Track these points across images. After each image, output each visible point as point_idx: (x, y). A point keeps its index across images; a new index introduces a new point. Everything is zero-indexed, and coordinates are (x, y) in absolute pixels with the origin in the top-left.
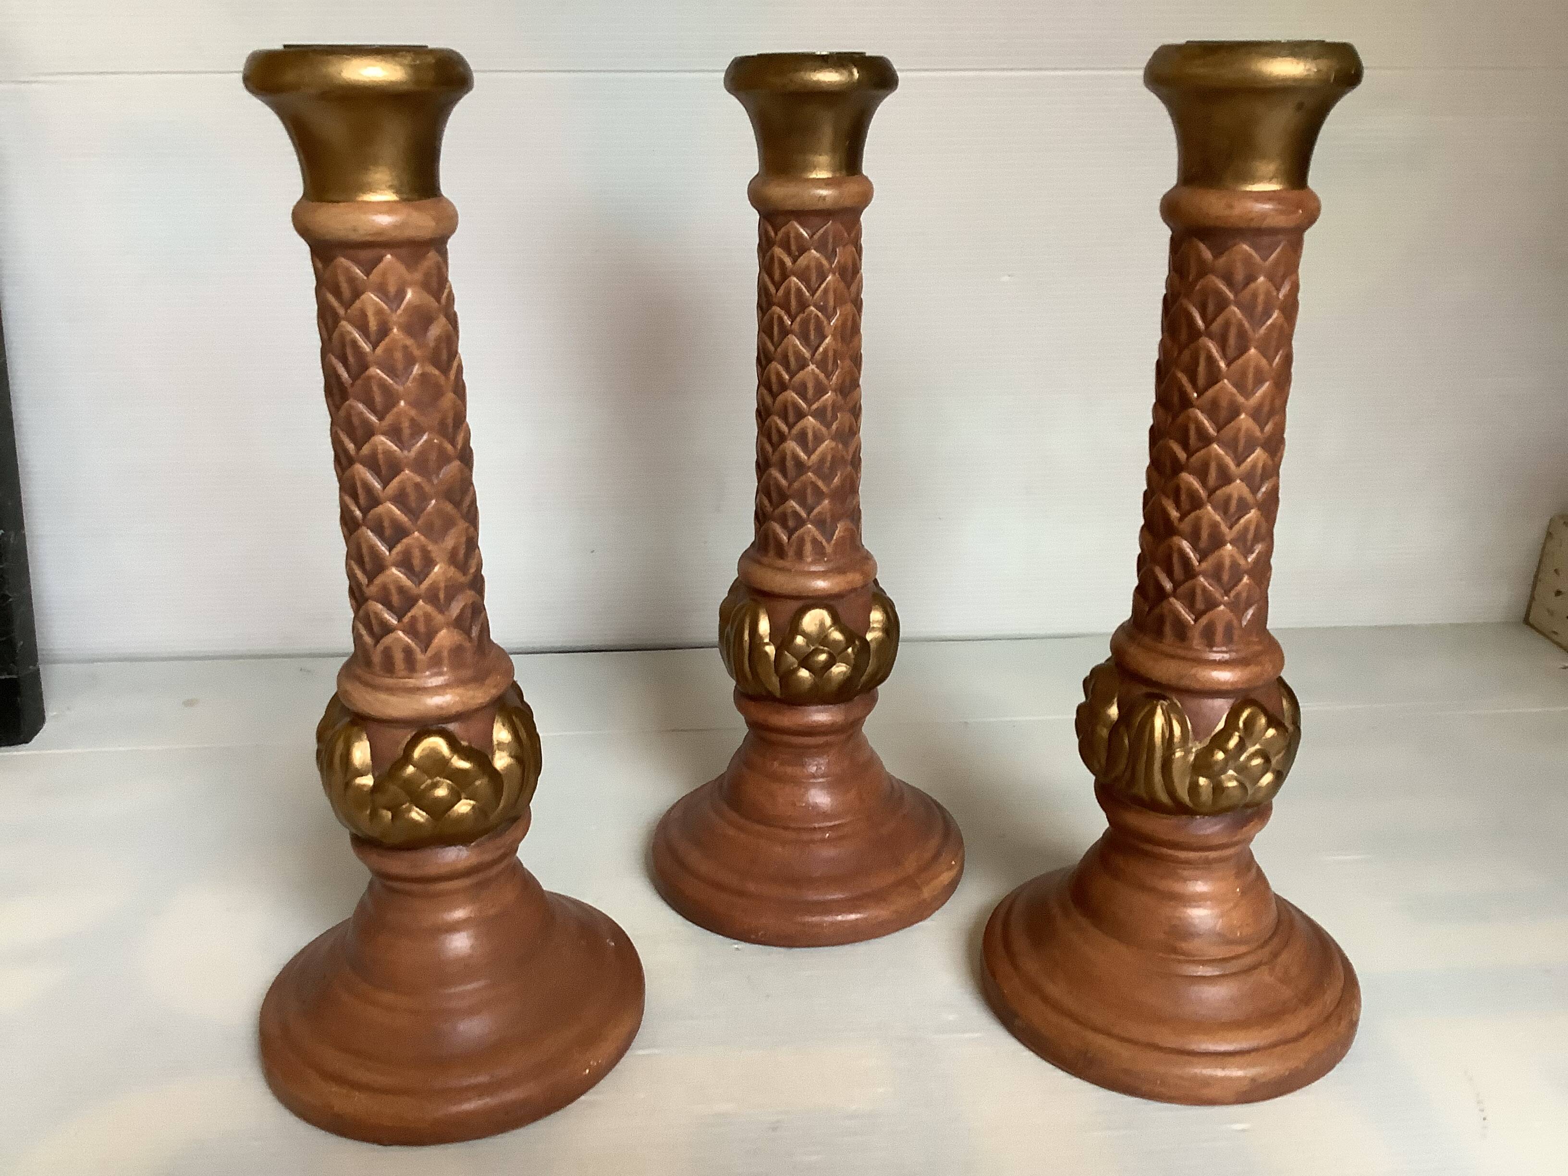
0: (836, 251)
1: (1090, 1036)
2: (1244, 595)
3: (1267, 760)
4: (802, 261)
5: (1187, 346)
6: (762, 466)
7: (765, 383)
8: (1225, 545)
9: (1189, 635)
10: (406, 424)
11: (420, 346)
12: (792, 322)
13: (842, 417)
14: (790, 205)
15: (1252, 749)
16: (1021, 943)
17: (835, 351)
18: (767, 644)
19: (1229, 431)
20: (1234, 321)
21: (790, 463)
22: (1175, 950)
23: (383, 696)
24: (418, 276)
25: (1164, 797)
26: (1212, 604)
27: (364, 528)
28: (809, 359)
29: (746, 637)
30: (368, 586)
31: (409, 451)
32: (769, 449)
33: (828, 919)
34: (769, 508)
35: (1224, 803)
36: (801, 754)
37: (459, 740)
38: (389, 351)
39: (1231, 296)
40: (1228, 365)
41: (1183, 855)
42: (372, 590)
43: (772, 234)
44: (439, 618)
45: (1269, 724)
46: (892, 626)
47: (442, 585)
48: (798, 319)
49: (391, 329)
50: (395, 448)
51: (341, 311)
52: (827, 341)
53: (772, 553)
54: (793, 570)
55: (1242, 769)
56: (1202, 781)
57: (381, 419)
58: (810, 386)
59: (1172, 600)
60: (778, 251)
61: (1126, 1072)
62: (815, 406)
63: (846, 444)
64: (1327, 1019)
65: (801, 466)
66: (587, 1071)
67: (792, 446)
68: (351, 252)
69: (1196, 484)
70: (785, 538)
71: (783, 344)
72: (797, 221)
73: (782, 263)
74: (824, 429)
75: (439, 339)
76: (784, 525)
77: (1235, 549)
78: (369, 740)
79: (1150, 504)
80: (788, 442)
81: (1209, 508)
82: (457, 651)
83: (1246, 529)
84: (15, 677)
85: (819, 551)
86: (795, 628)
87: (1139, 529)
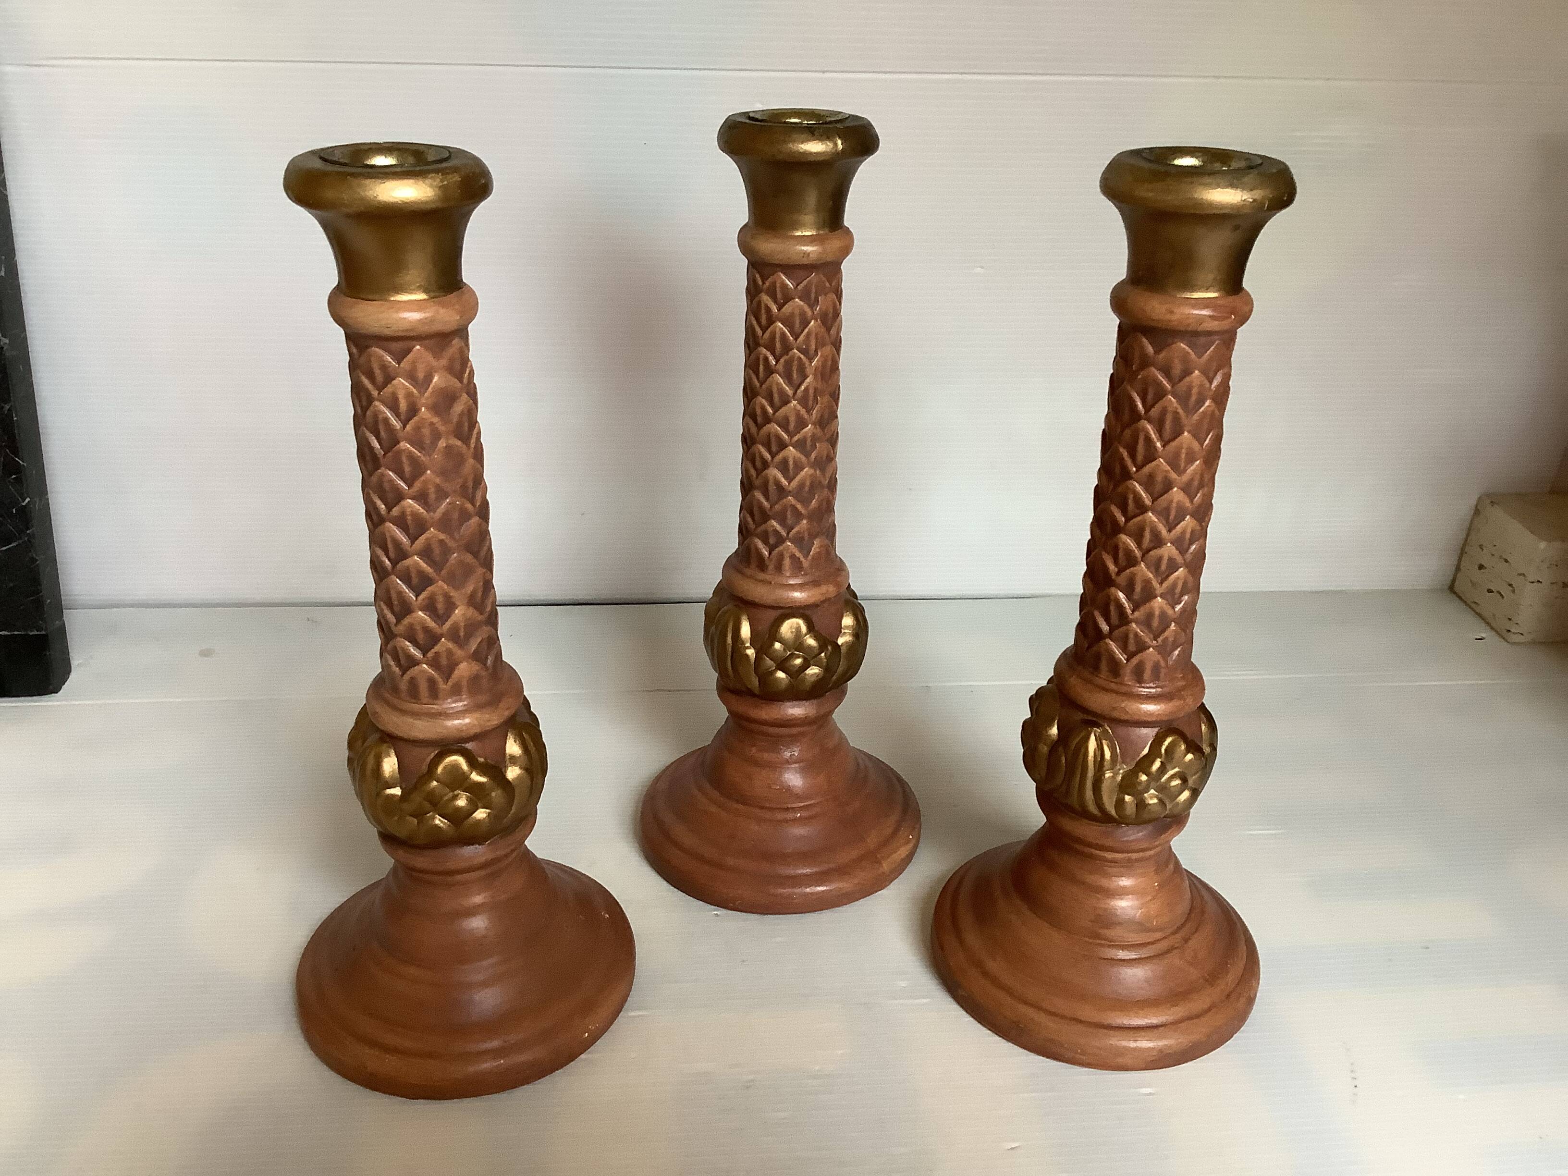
0: (818, 300)
1: (1023, 1009)
2: (1171, 639)
3: (1184, 780)
4: (787, 309)
5: (1129, 425)
6: (747, 487)
7: (749, 413)
8: (1156, 597)
9: (1121, 672)
10: (432, 490)
11: (445, 422)
12: (777, 363)
13: (821, 447)
14: (779, 258)
15: (1171, 772)
16: (967, 919)
17: (816, 390)
18: (748, 648)
19: (1163, 501)
20: (1170, 409)
21: (772, 487)
22: (1098, 936)
23: (410, 720)
24: (444, 362)
25: (1092, 808)
26: (1142, 647)
27: (393, 577)
28: (791, 395)
29: (729, 640)
30: (396, 625)
31: (434, 512)
32: (753, 472)
33: (797, 890)
34: (752, 525)
35: (1146, 816)
36: (777, 742)
37: (476, 757)
38: (417, 429)
39: (1168, 386)
40: (1164, 446)
41: (1109, 855)
42: (401, 629)
43: (760, 283)
44: (459, 653)
45: (1188, 751)
46: (861, 630)
47: (462, 624)
48: (782, 360)
49: (420, 409)
50: (422, 510)
51: (375, 393)
52: (808, 380)
53: (753, 565)
54: (773, 583)
55: (1163, 789)
56: (1127, 798)
57: (410, 486)
58: (792, 420)
59: (1108, 641)
60: (766, 299)
61: (1052, 1041)
62: (796, 438)
63: (823, 471)
64: (1228, 996)
65: (782, 491)
66: (587, 1035)
67: (774, 473)
68: (385, 343)
69: (1132, 545)
70: (766, 553)
71: (767, 382)
72: (784, 274)
73: (768, 310)
74: (803, 458)
75: (461, 415)
76: (766, 542)
77: (1165, 602)
78: (397, 757)
79: (1093, 553)
80: (771, 468)
81: (1143, 565)
82: (474, 680)
83: (1174, 585)
84: (43, 633)
85: (797, 567)
86: (774, 635)
87: (1082, 577)
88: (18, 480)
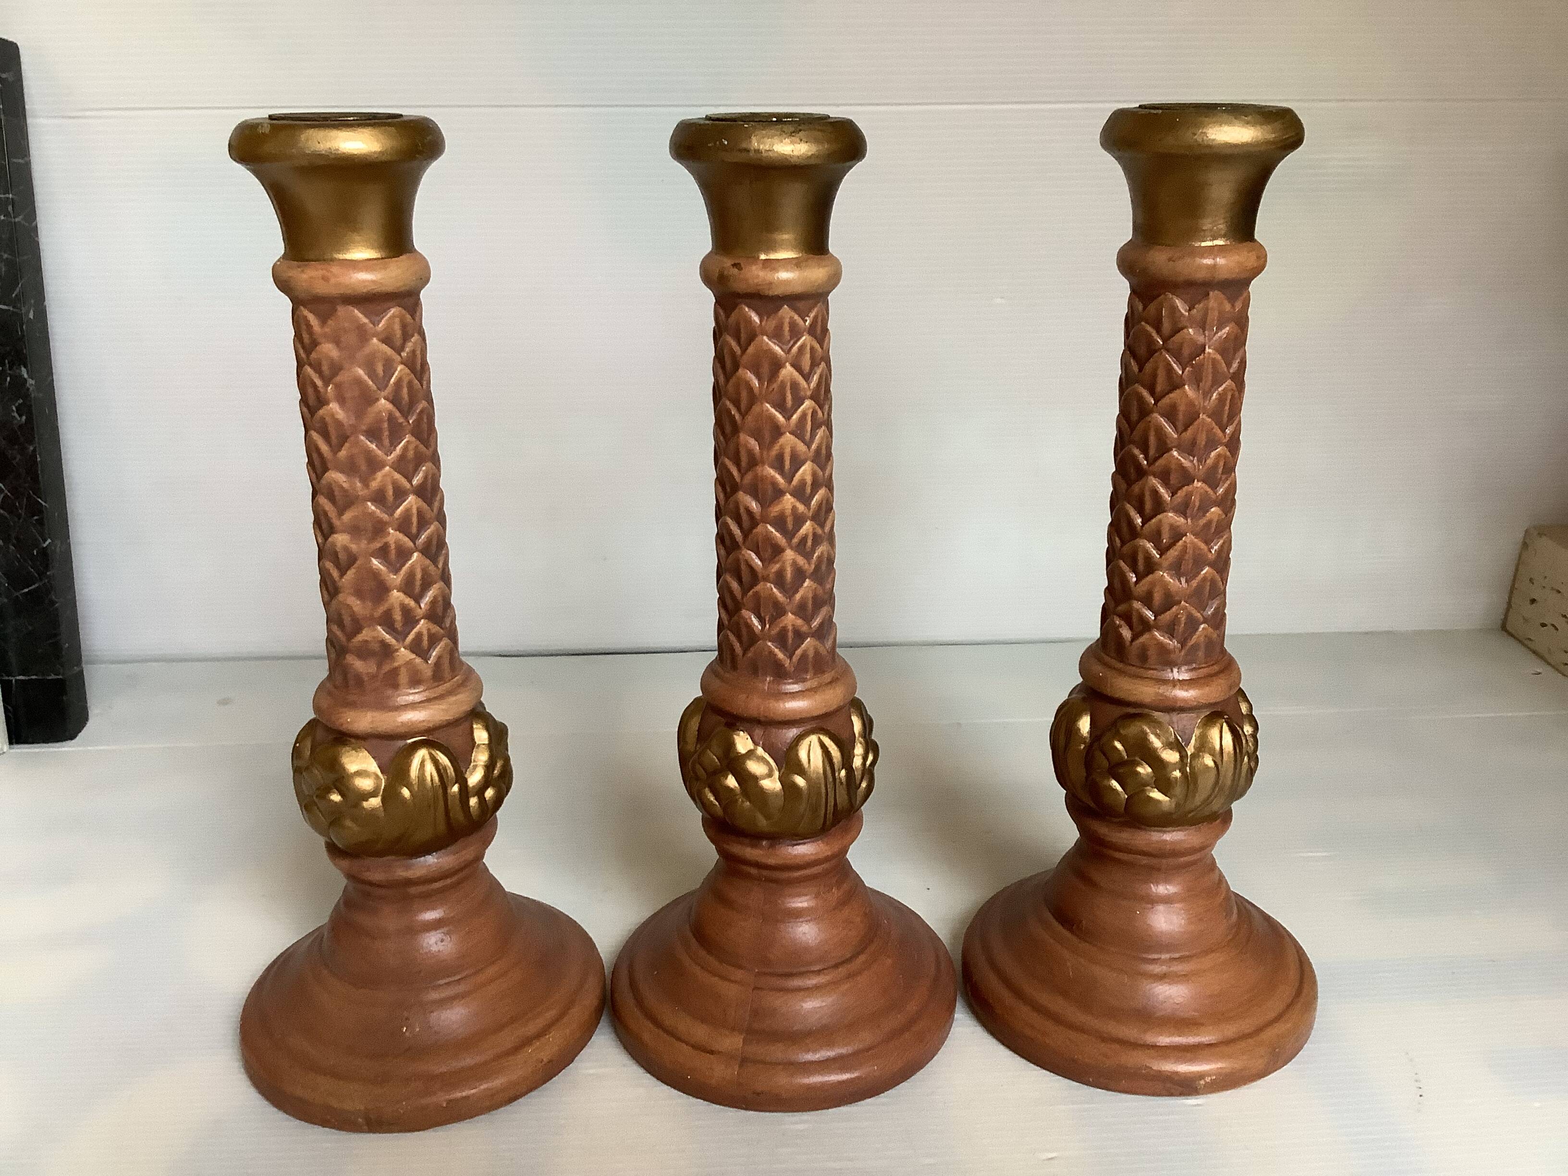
84: (60, 677)
88: (40, 522)
